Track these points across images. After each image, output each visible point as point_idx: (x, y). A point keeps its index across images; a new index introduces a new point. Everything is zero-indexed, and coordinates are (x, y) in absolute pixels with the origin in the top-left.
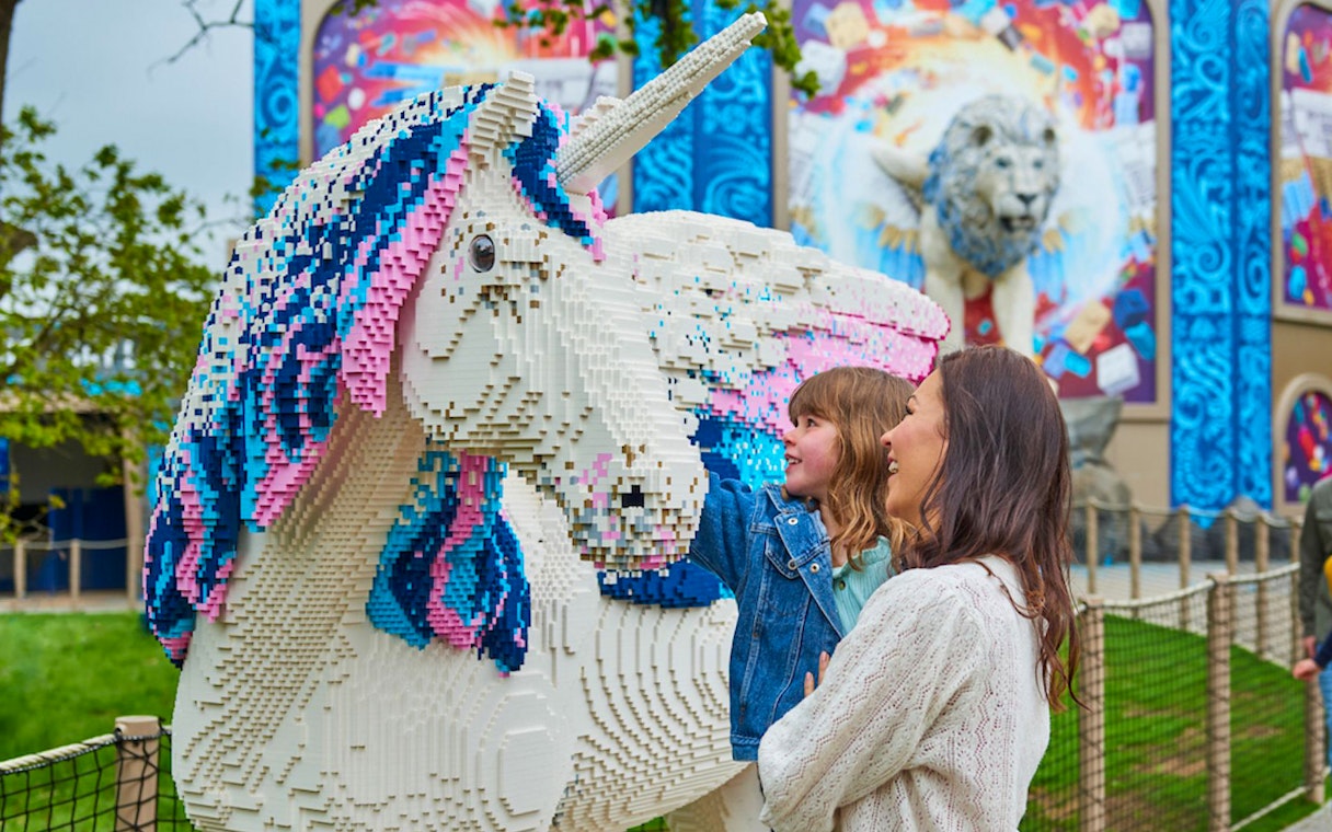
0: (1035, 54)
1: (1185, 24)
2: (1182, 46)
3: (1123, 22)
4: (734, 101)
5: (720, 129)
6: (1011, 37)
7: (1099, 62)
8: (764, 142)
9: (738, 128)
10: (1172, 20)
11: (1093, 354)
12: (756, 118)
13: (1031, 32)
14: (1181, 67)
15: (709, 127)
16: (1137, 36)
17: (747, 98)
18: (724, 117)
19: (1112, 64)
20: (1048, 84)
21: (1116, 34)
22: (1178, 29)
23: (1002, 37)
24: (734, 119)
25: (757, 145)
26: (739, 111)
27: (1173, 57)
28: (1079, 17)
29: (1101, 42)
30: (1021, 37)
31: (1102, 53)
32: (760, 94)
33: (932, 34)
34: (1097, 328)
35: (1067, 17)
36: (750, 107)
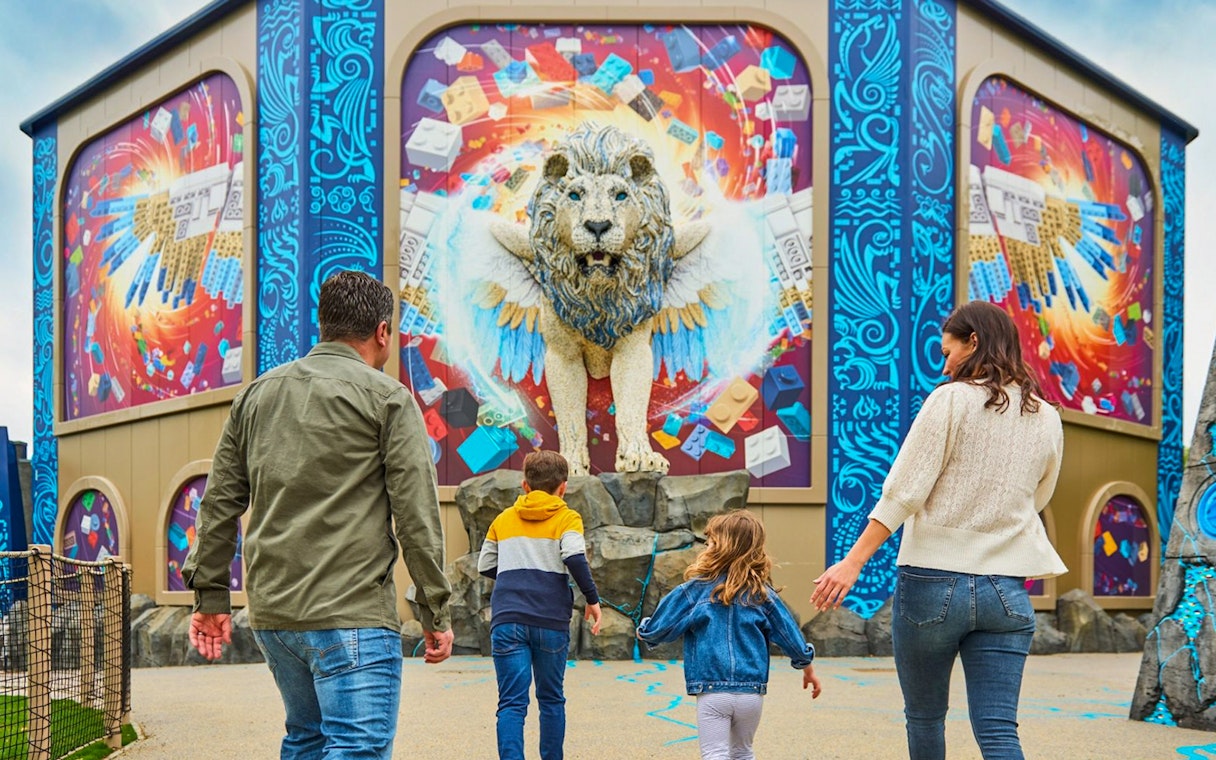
0: (674, 121)
1: (849, 86)
2: (845, 105)
3: (775, 83)
4: (343, 181)
5: (327, 209)
6: (647, 103)
7: (748, 127)
8: (374, 222)
9: (347, 208)
10: (833, 79)
11: (738, 435)
12: (365, 198)
13: (671, 98)
14: (844, 129)
15: (316, 208)
16: (792, 98)
17: (358, 178)
18: (332, 198)
19: (764, 129)
20: (689, 153)
21: (769, 96)
22: (840, 88)
23: (636, 105)
24: (342, 199)
25: (367, 225)
26: (347, 191)
27: (834, 118)
28: (726, 81)
29: (751, 105)
30: (658, 104)
31: (752, 116)
32: (370, 174)
33: (558, 105)
34: (744, 407)
35: (711, 80)
36: (359, 187)
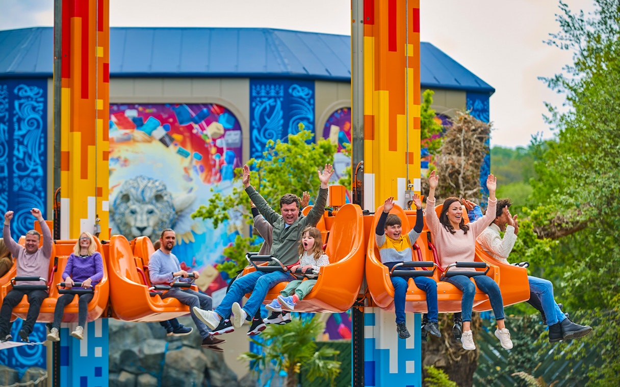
0: (179, 147)
1: (259, 131)
2: (257, 140)
3: (226, 130)
4: (28, 176)
5: (21, 189)
6: (167, 140)
7: (213, 150)
8: (43, 194)
9: (30, 188)
10: (252, 128)
11: (209, 291)
12: (38, 183)
13: (177, 137)
14: (257, 151)
15: (16, 188)
16: (233, 137)
17: (35, 174)
18: (23, 183)
19: (220, 151)
20: (186, 162)
21: (222, 136)
22: (255, 132)
23: (162, 140)
24: (28, 184)
25: (39, 196)
26: (30, 180)
27: (252, 145)
28: (203, 129)
29: (214, 140)
30: (172, 140)
31: (215, 146)
32: (40, 172)
33: (127, 140)
34: (212, 279)
35: (196, 129)
36: (35, 178)
